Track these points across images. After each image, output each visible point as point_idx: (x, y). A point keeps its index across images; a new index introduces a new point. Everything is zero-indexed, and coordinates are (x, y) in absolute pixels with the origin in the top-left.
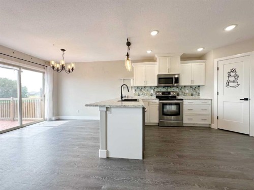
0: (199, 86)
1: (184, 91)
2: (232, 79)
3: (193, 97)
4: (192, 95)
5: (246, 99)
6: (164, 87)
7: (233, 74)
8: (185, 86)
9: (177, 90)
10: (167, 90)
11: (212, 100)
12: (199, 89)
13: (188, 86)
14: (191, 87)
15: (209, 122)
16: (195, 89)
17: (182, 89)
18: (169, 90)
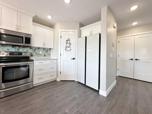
0: (50, 49)
1: (38, 52)
2: (68, 45)
3: (46, 57)
4: (45, 56)
5: (74, 59)
6: (13, 46)
7: (68, 42)
8: (39, 48)
9: (30, 51)
10: (18, 50)
11: (57, 59)
12: (50, 52)
13: (42, 48)
14: (44, 49)
15: (55, 77)
16: (47, 51)
17: (36, 51)
18: (21, 50)
